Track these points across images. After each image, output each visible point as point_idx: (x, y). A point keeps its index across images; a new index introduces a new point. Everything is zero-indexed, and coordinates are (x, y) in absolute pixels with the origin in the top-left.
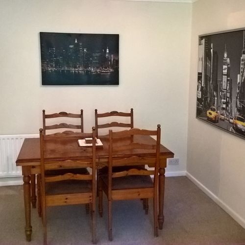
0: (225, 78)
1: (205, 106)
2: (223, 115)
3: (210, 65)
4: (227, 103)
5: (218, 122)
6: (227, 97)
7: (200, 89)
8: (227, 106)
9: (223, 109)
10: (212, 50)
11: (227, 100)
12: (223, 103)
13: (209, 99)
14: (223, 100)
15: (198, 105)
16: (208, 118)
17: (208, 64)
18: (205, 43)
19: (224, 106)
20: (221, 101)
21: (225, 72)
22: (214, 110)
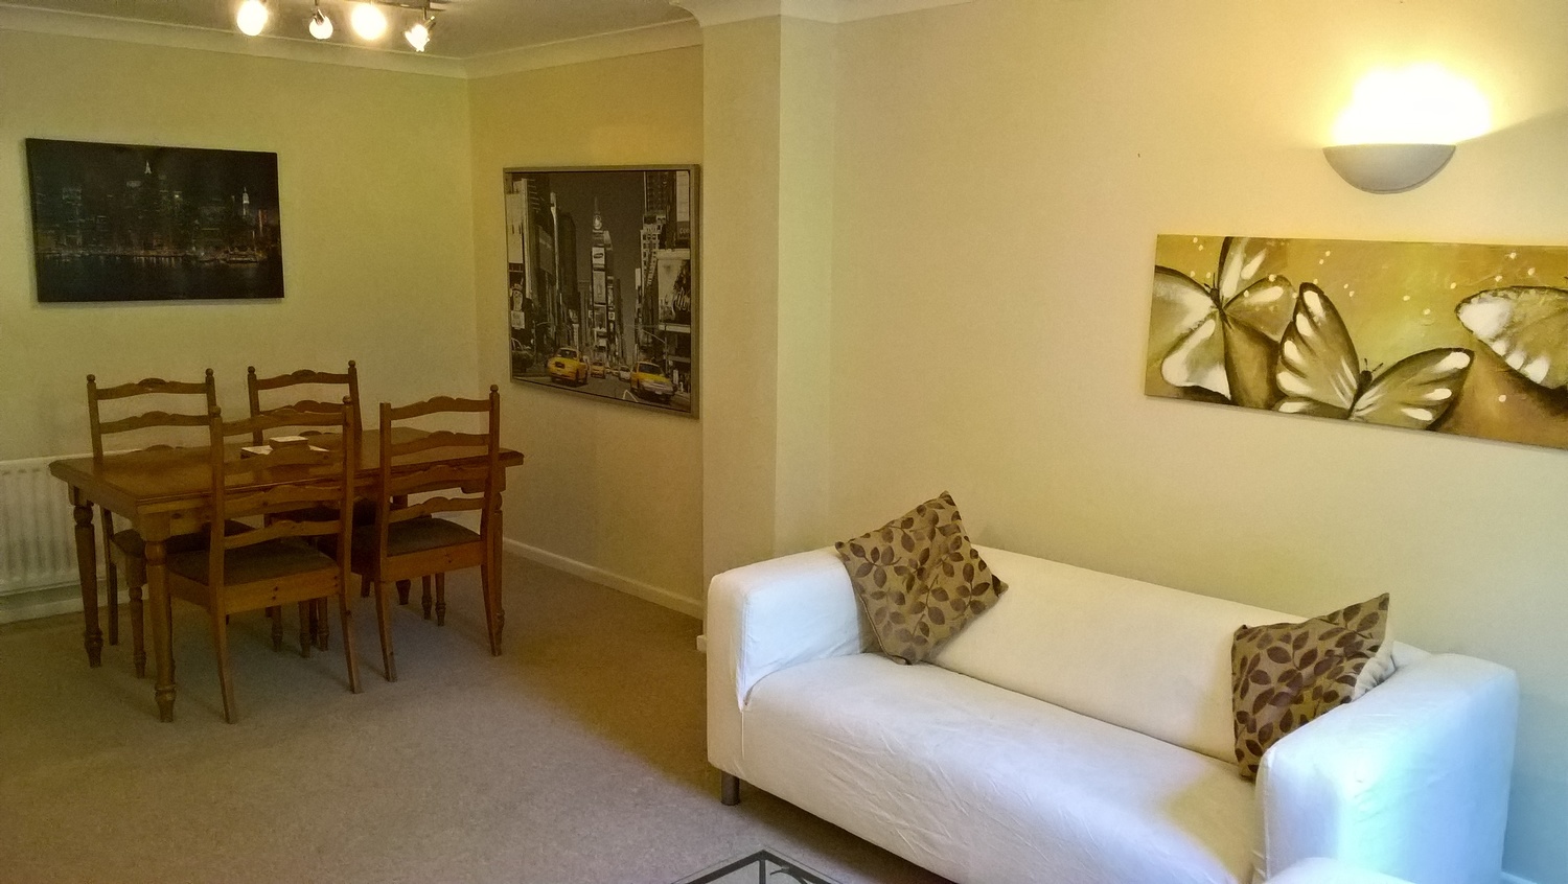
0: (599, 278)
1: (540, 347)
2: (601, 365)
3: (551, 244)
4: (610, 336)
5: (585, 383)
6: (609, 322)
7: (518, 306)
8: (611, 341)
9: (601, 349)
10: (553, 210)
11: (608, 329)
12: (600, 336)
13: (552, 330)
14: (597, 329)
15: (514, 347)
16: (554, 377)
17: (541, 241)
18: (529, 189)
19: (603, 343)
20: (592, 333)
21: (600, 262)
22: (573, 355)
